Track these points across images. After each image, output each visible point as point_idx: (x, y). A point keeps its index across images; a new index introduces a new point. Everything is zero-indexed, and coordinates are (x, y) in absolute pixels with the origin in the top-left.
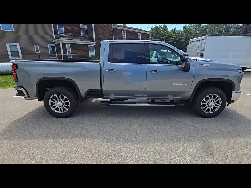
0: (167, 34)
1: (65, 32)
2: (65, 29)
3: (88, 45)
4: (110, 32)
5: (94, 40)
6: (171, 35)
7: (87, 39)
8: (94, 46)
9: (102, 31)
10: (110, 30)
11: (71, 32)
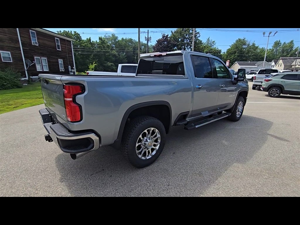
0: (82, 43)
6: (87, 46)
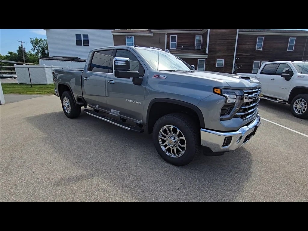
1: (177, 46)
2: (178, 43)
3: (197, 59)
4: (231, 41)
5: (207, 52)
7: (200, 52)
8: (205, 60)
9: (219, 41)
10: (232, 38)
11: (183, 45)
